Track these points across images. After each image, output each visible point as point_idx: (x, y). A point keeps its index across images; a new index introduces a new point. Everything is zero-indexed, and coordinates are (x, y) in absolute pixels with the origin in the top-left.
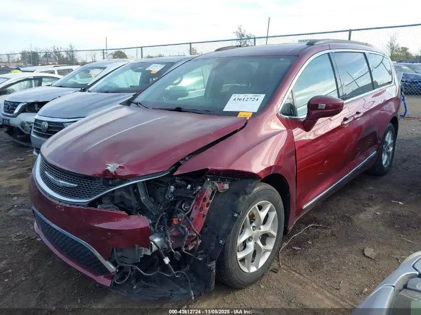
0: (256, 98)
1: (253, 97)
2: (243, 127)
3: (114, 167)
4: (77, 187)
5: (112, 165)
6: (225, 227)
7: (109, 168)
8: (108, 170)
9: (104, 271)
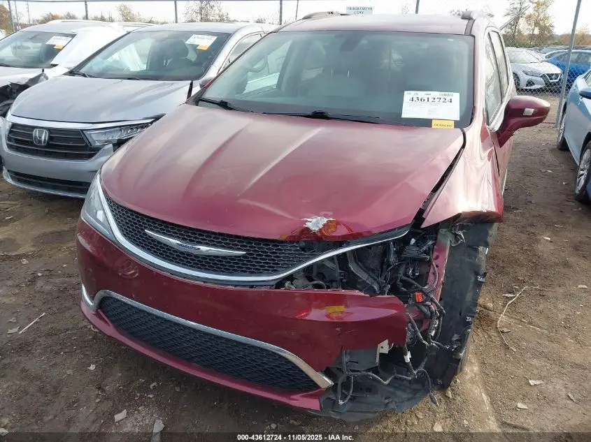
0: (448, 98)
1: (442, 97)
2: (463, 146)
3: (317, 223)
4: (244, 256)
5: (314, 220)
6: (469, 297)
7: (309, 225)
8: (308, 229)
9: (309, 386)
